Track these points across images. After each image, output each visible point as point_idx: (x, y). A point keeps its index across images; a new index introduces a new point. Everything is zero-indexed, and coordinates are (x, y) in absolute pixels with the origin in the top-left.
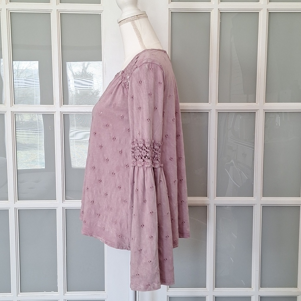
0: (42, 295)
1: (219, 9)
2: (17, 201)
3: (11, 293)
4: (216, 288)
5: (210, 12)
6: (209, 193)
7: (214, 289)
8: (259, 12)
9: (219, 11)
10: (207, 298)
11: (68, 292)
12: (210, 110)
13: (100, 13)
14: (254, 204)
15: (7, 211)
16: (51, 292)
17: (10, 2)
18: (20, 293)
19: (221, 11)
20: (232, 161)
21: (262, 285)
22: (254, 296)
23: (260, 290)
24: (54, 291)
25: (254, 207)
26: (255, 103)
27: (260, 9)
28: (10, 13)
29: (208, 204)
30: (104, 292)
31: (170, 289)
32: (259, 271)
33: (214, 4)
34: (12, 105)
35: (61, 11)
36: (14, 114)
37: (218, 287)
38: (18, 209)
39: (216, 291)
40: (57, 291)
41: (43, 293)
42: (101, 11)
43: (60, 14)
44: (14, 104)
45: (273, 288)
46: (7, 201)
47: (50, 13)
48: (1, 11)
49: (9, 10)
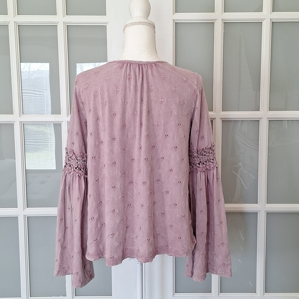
3: (21, 297)
4: (221, 293)
5: (214, 23)
8: (262, 22)
11: (76, 297)
12: (214, 119)
13: (106, 25)
14: (259, 211)
16: (60, 296)
17: (18, 15)
18: (29, 298)
19: (225, 22)
20: (240, 164)
21: (266, 291)
23: (264, 295)
24: (63, 296)
25: (258, 213)
26: (259, 111)
27: (263, 19)
30: (111, 296)
31: (176, 294)
32: (264, 276)
33: (217, 14)
34: (20, 115)
35: (68, 23)
36: (23, 124)
37: (223, 292)
38: (27, 216)
39: (221, 296)
40: (66, 296)
41: (52, 297)
42: (107, 23)
43: (66, 26)
44: (23, 114)
45: (278, 293)
46: (17, 208)
47: (57, 25)
48: (9, 23)
49: (16, 22)
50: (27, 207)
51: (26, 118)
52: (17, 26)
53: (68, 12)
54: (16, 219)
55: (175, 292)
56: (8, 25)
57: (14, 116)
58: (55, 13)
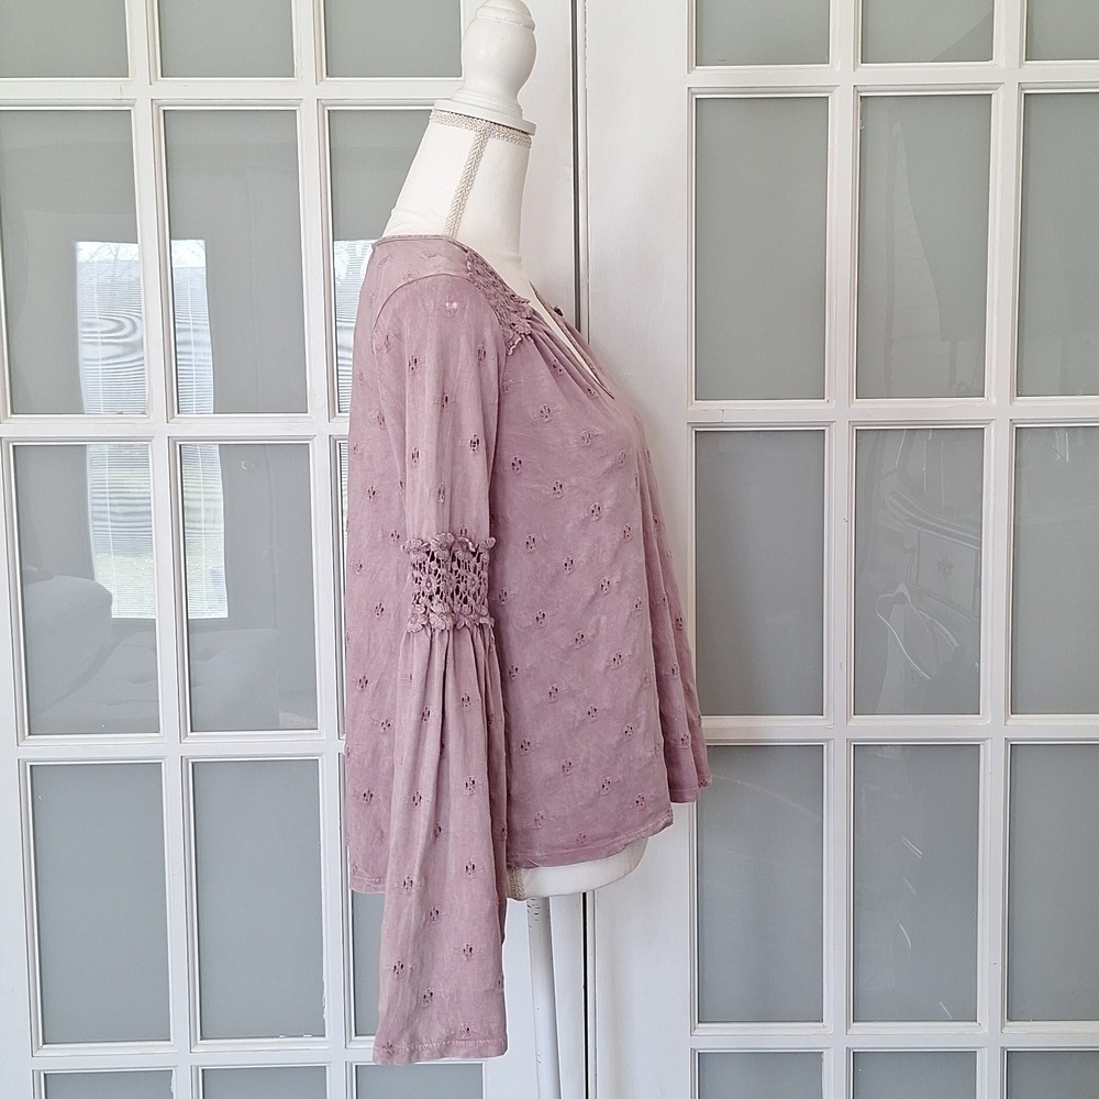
0: (274, 1048)
1: (858, 88)
2: (190, 734)
3: (169, 1040)
4: (855, 1024)
5: (827, 98)
6: (828, 703)
7: (848, 1027)
8: (991, 95)
9: (858, 92)
10: (825, 1057)
11: (358, 1038)
12: (829, 424)
15: (156, 768)
16: (302, 1036)
17: (162, 76)
18: (199, 1042)
19: (863, 94)
20: (902, 588)
21: (1012, 1014)
22: (985, 1051)
23: (1005, 1030)
24: (314, 1036)
25: (981, 747)
26: (983, 396)
27: (996, 85)
28: (164, 111)
29: (827, 741)
31: (700, 1025)
32: (1003, 964)
33: (838, 69)
34: (169, 417)
35: (331, 102)
36: (178, 447)
37: (862, 1021)
38: (191, 761)
39: (855, 1032)
40: (324, 1036)
41: (276, 1040)
43: (326, 113)
44: (178, 412)
45: (1052, 1023)
46: (157, 734)
47: (295, 111)
48: (132, 105)
49: (158, 102)
50: (192, 731)
52: (161, 113)
53: (333, 67)
54: (152, 770)
55: (699, 1022)
56: (130, 111)
57: (147, 421)
58: (287, 70)
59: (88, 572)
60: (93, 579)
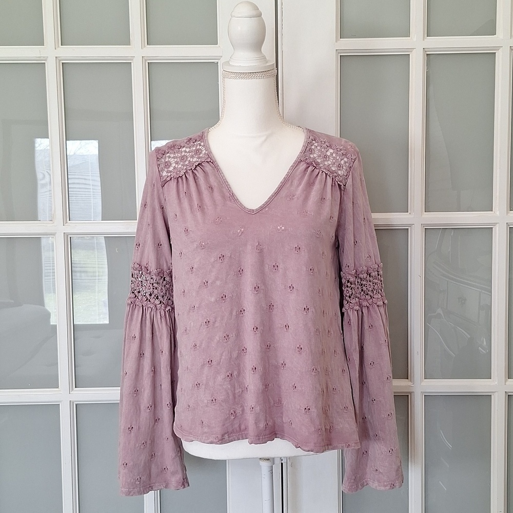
1: (426, 50)
2: (75, 389)
5: (409, 55)
6: (410, 373)
8: (495, 53)
9: (425, 52)
12: (410, 225)
13: (217, 61)
14: (494, 392)
17: (62, 45)
19: (428, 53)
25: (492, 396)
26: (492, 211)
27: (498, 48)
28: (63, 63)
29: (411, 393)
32: (505, 512)
33: (415, 40)
34: (65, 222)
35: (149, 58)
36: (69, 238)
38: (75, 403)
42: (219, 58)
43: (147, 64)
44: (69, 220)
46: (57, 389)
47: (131, 63)
48: (46, 60)
49: (59, 58)
50: (76, 387)
51: (75, 227)
52: (61, 64)
53: (150, 40)
54: (55, 408)
56: (45, 63)
57: (53, 225)
58: (127, 42)
59: (41, 302)
60: (44, 306)
